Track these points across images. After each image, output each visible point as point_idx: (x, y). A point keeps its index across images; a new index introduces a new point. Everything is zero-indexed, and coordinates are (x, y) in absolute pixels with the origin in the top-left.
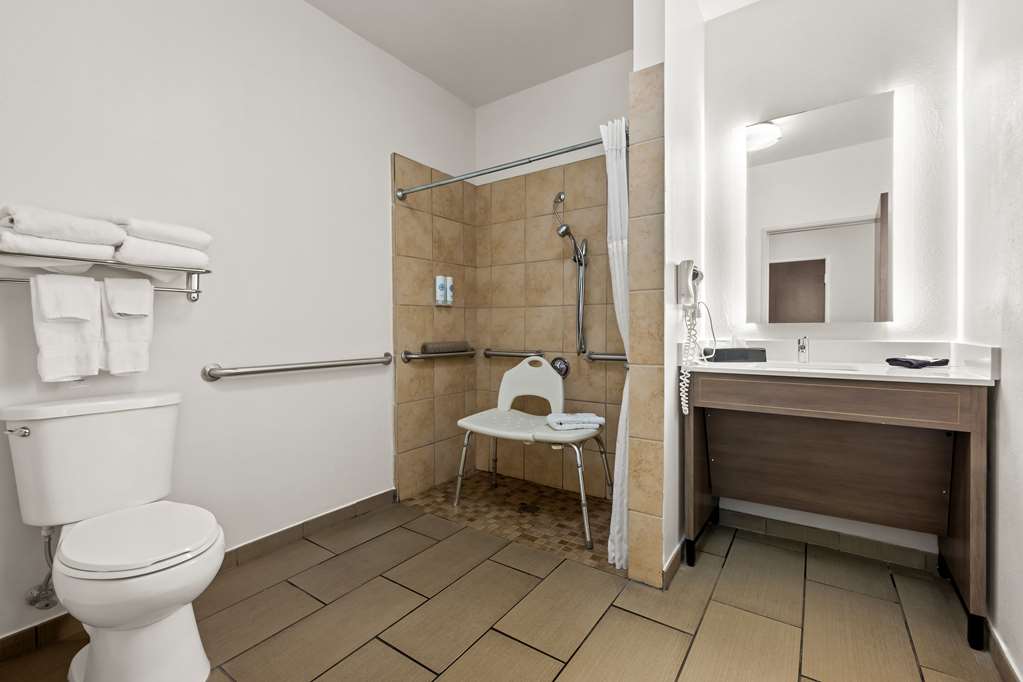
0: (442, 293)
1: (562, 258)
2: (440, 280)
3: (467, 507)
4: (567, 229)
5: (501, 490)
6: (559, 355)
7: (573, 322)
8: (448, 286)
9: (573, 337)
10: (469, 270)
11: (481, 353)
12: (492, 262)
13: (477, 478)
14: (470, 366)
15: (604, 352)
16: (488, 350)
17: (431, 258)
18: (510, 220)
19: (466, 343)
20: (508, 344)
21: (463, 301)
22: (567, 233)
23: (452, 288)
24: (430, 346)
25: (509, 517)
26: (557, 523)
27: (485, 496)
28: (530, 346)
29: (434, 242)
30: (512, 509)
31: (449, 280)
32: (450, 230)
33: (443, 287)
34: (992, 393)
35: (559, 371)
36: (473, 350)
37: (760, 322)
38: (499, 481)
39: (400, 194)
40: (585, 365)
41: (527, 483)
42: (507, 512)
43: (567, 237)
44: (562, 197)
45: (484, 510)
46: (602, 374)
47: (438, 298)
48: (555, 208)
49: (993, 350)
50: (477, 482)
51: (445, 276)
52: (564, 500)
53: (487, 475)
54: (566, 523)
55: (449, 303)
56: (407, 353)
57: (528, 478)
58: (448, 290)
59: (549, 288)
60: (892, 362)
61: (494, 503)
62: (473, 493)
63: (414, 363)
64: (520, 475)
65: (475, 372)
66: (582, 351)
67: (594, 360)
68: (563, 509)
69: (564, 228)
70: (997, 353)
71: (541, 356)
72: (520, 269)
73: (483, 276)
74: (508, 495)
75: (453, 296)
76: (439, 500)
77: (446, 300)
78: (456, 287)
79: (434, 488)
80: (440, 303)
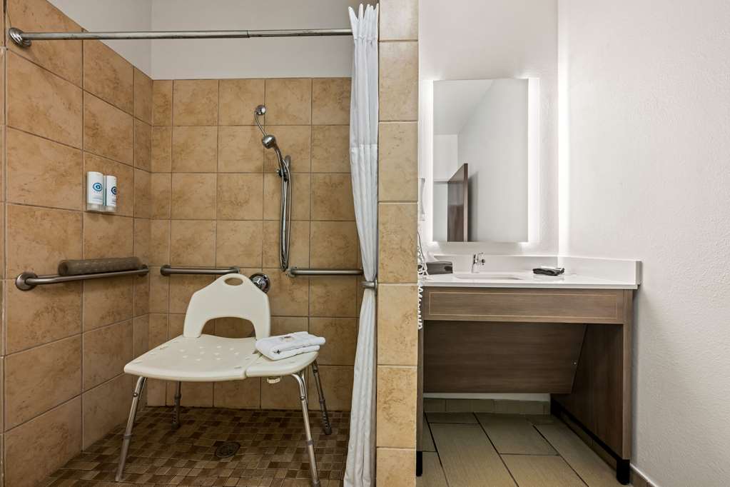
0: (100, 194)
1: (263, 171)
2: (94, 177)
3: (138, 476)
4: (274, 140)
5: (186, 431)
6: (259, 271)
7: (274, 237)
8: (109, 187)
9: (274, 252)
10: (139, 175)
11: (156, 271)
12: (173, 168)
13: (150, 420)
14: (142, 286)
15: (308, 267)
16: (166, 267)
17: (79, 145)
18: (198, 124)
19: (137, 259)
20: (195, 259)
21: (132, 209)
22: (272, 144)
23: (114, 191)
24: (75, 266)
25: (205, 472)
26: (268, 463)
27: (165, 446)
28: (222, 261)
29: (85, 126)
30: (206, 458)
31: (111, 181)
32: (113, 120)
33: (99, 187)
34: (635, 293)
35: (260, 286)
36: (145, 267)
37: (440, 241)
38: (182, 416)
39: (16, 36)
40: (286, 280)
41: (218, 411)
42: (201, 465)
43: (272, 149)
44: (263, 110)
45: (166, 471)
46: (305, 288)
47: (91, 200)
48: (256, 119)
49: (637, 262)
50: (151, 426)
51: (105, 174)
52: (266, 425)
53: (163, 412)
54: (276, 458)
55: (110, 209)
56: (26, 276)
57: (219, 403)
58: (110, 194)
59: (247, 202)
60: (537, 271)
61: (178, 455)
62: (147, 446)
63: (44, 290)
64: (208, 403)
65: (147, 294)
66: (284, 267)
67: (296, 275)
68: (268, 437)
69: (270, 139)
70: (640, 265)
71: (237, 272)
72: (211, 179)
73: (160, 183)
74: (196, 436)
75: (117, 201)
76: (88, 477)
77: (105, 204)
78: (122, 191)
79: (81, 456)
80: (95, 207)
